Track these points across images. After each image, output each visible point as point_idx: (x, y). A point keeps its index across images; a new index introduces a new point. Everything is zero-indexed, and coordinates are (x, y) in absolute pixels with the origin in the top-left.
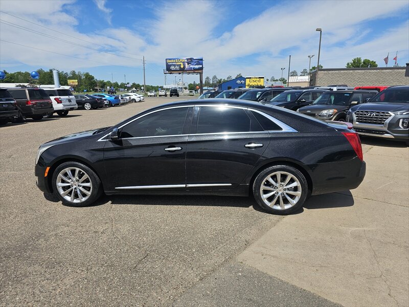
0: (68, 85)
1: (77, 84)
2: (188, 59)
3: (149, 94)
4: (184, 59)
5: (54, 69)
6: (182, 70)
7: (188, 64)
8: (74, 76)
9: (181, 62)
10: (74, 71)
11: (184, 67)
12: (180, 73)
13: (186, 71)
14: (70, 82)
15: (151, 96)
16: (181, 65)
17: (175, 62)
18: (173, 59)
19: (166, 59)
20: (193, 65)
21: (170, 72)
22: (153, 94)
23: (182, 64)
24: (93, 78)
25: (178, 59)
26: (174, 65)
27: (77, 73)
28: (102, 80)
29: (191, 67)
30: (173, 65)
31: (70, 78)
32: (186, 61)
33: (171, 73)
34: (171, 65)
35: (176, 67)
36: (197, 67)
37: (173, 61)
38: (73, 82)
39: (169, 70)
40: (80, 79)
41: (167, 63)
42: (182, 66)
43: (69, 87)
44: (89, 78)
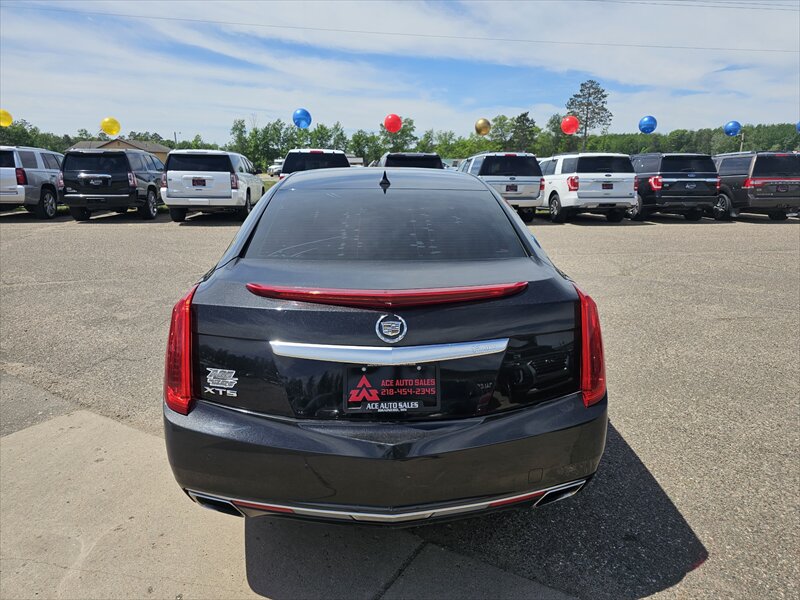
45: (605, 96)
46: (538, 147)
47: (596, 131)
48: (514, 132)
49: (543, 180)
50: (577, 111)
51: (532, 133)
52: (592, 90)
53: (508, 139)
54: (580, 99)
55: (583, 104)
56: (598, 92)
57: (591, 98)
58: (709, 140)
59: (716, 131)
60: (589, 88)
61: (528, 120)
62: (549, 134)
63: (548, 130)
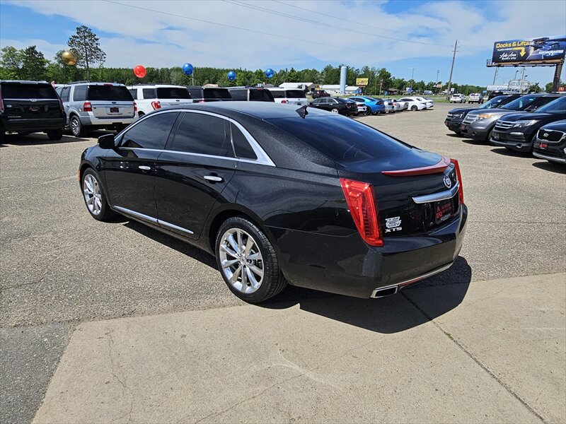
0: (355, 86)
1: (367, 84)
2: (536, 41)
3: (452, 99)
4: (530, 39)
5: (343, 65)
6: (522, 60)
7: (536, 48)
8: (367, 73)
9: (523, 46)
10: (367, 67)
11: (527, 54)
12: (516, 66)
13: (529, 61)
14: (359, 81)
15: (455, 102)
16: (521, 51)
17: (512, 47)
18: (508, 42)
19: (496, 43)
20: (544, 50)
21: (497, 64)
22: (458, 99)
23: (523, 49)
24: (389, 75)
25: (517, 41)
26: (508, 53)
27: (370, 70)
28: (401, 79)
29: (540, 53)
30: (506, 52)
31: (360, 77)
32: (533, 44)
33: (499, 66)
34: (501, 53)
35: (512, 55)
36: (552, 53)
37: (507, 45)
38: (362, 82)
39: (497, 60)
40: (373, 77)
41: (495, 49)
42: (522, 54)
43: (358, 88)
44: (385, 75)
45: (97, 40)
46: (50, 75)
47: (95, 65)
48: (25, 62)
49: (135, 104)
50: (77, 48)
51: (42, 63)
52: (86, 34)
53: (21, 67)
54: (77, 40)
55: (82, 44)
56: (91, 35)
57: (87, 40)
58: (169, 76)
59: (171, 69)
60: (84, 32)
61: (36, 53)
62: (58, 66)
63: (56, 62)
